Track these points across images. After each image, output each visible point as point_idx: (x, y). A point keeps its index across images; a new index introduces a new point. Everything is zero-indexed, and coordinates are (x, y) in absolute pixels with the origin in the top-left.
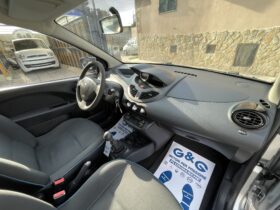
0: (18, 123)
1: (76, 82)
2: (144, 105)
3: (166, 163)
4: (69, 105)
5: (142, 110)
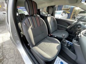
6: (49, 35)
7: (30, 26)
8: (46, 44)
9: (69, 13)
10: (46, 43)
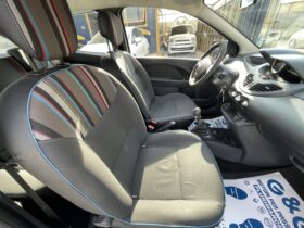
0: (152, 82)
1: (196, 62)
2: (251, 97)
3: (247, 183)
4: (184, 81)
5: (245, 103)
6: (150, 126)
7: (74, 125)
8: (163, 167)
9: (149, 33)
10: (161, 161)
